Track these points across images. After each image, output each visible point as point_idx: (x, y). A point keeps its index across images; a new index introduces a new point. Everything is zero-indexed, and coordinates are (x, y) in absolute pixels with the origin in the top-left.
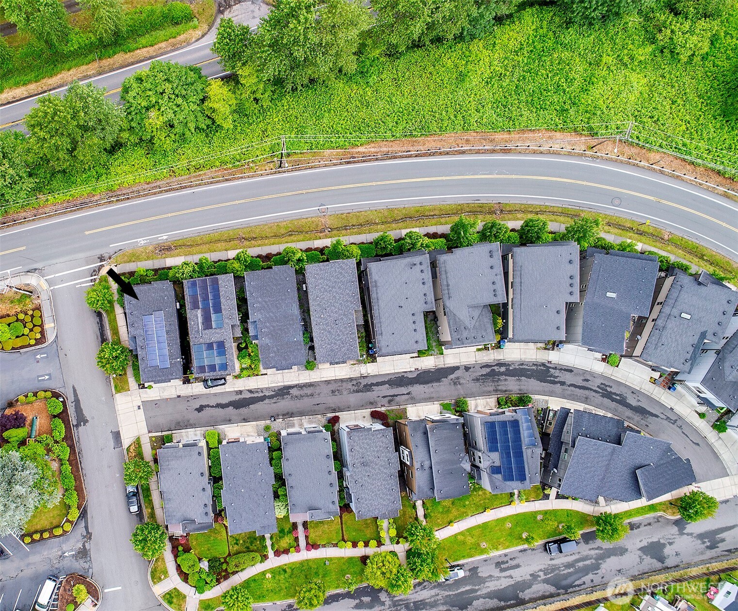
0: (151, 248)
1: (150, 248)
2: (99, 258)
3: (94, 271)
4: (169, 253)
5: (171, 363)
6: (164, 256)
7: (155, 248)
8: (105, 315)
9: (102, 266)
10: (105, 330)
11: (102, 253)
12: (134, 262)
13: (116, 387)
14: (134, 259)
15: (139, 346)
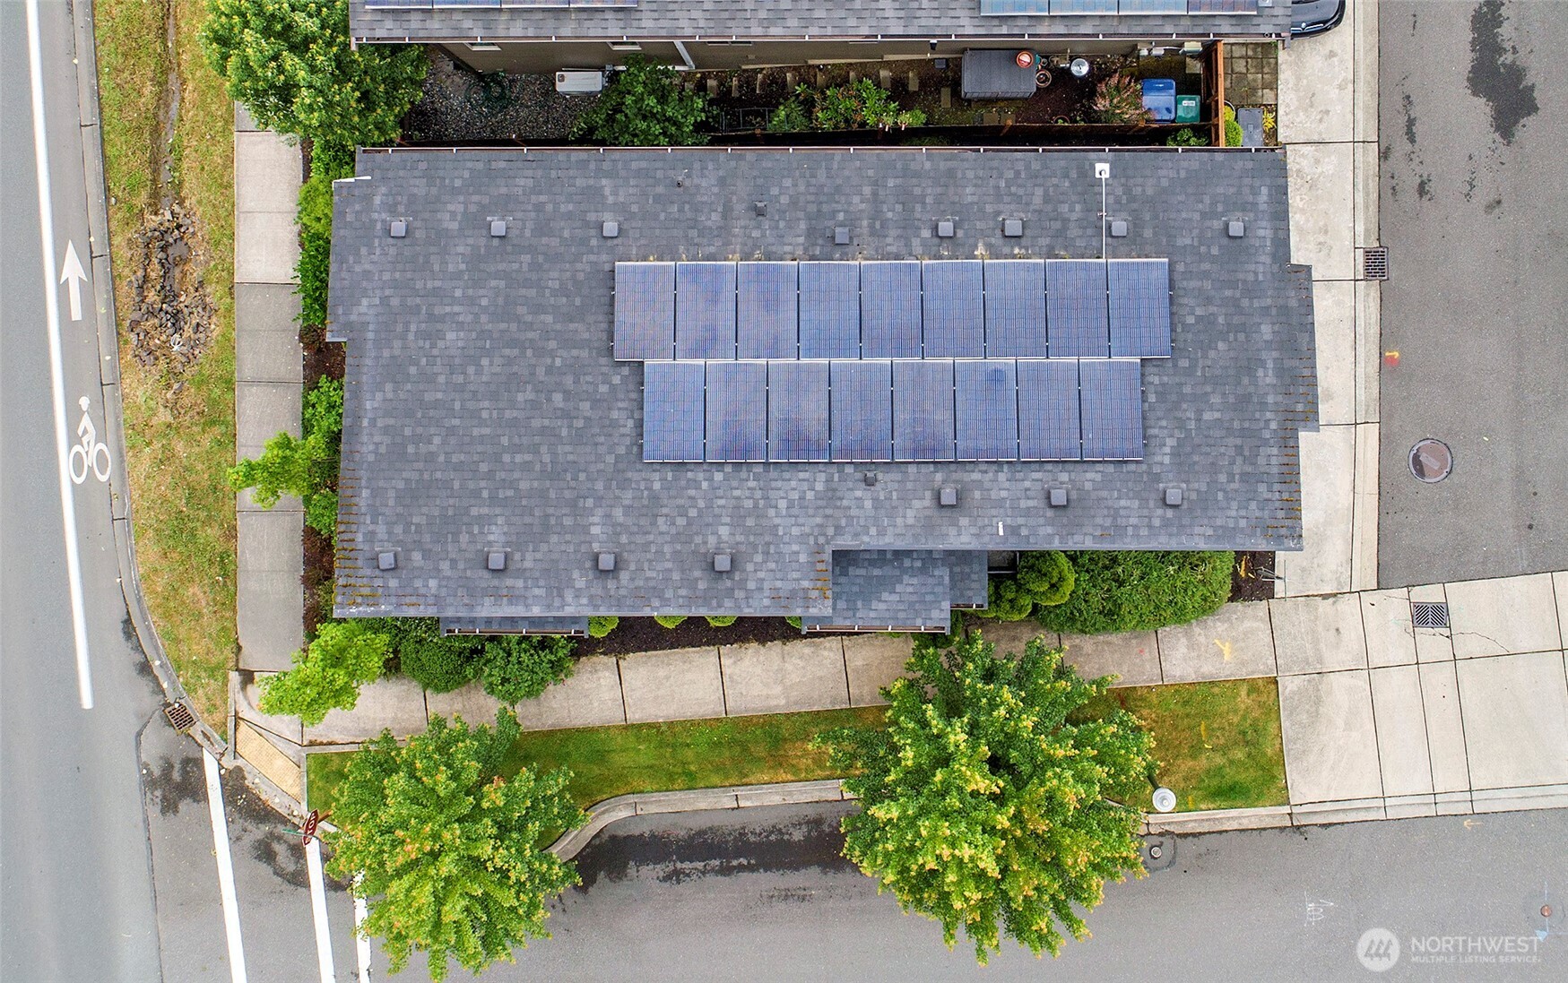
0: (141, 387)
1: (140, 395)
2: (169, 806)
3: (265, 852)
4: (200, 253)
5: (1132, 243)
6: (214, 293)
7: (149, 353)
8: (613, 815)
9: (235, 785)
10: (735, 821)
11: (134, 777)
12: (231, 533)
13: (1229, 793)
14: (212, 533)
15: (929, 527)
